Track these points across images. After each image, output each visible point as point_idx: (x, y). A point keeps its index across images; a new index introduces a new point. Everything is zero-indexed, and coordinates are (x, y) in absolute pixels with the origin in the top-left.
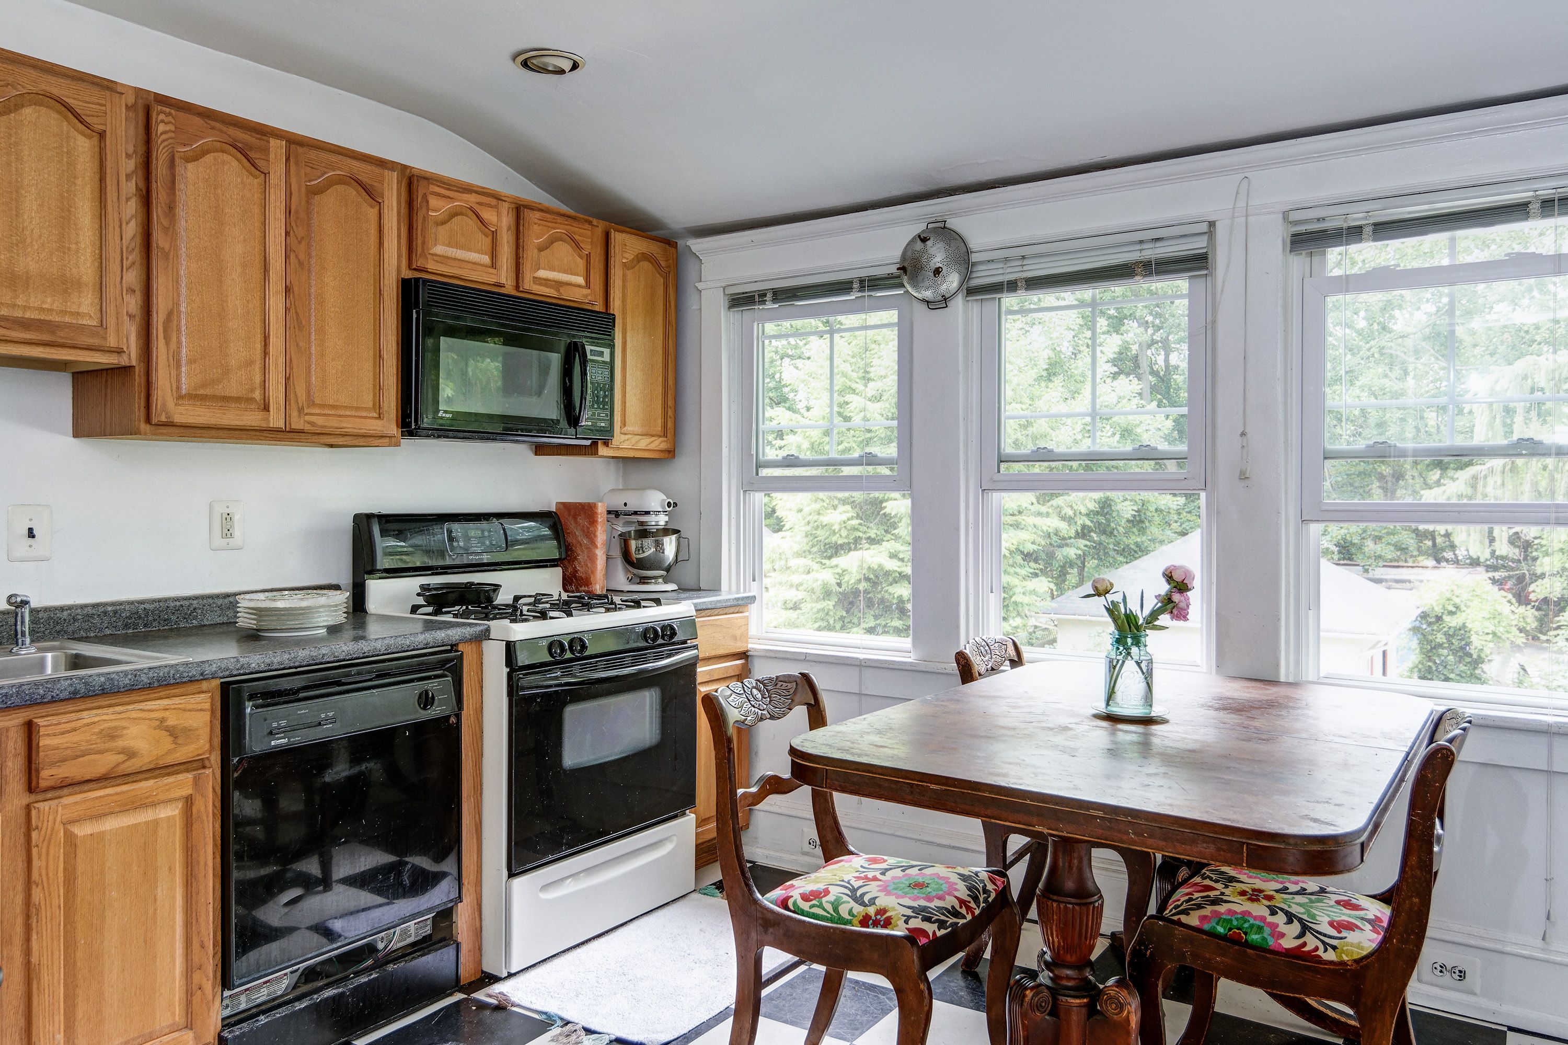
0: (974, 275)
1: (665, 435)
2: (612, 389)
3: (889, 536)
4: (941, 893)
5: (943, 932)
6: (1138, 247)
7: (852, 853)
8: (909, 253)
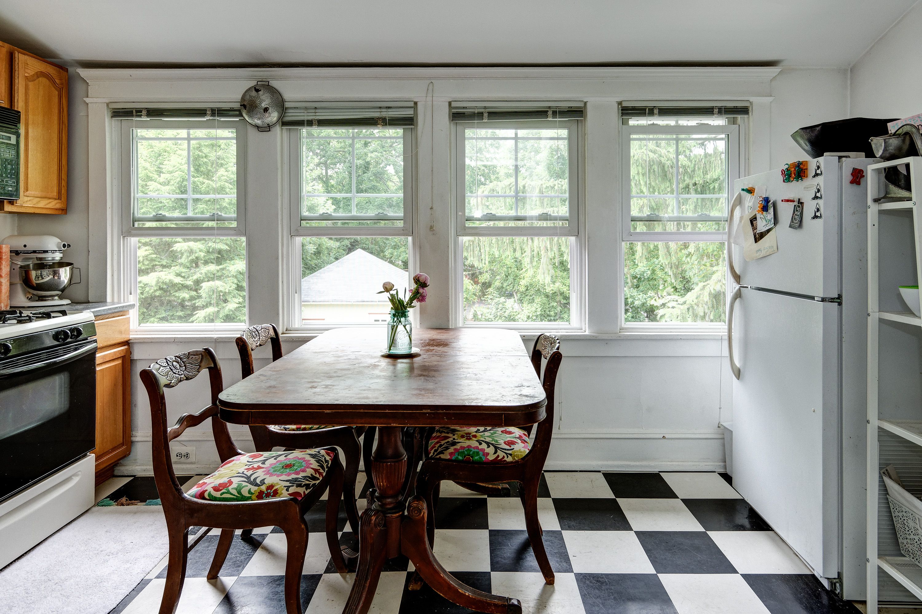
0: (287, 115)
1: (59, 198)
2: (18, 164)
3: (174, 264)
4: (303, 468)
5: (309, 490)
6: (379, 110)
7: (240, 454)
8: (248, 97)
